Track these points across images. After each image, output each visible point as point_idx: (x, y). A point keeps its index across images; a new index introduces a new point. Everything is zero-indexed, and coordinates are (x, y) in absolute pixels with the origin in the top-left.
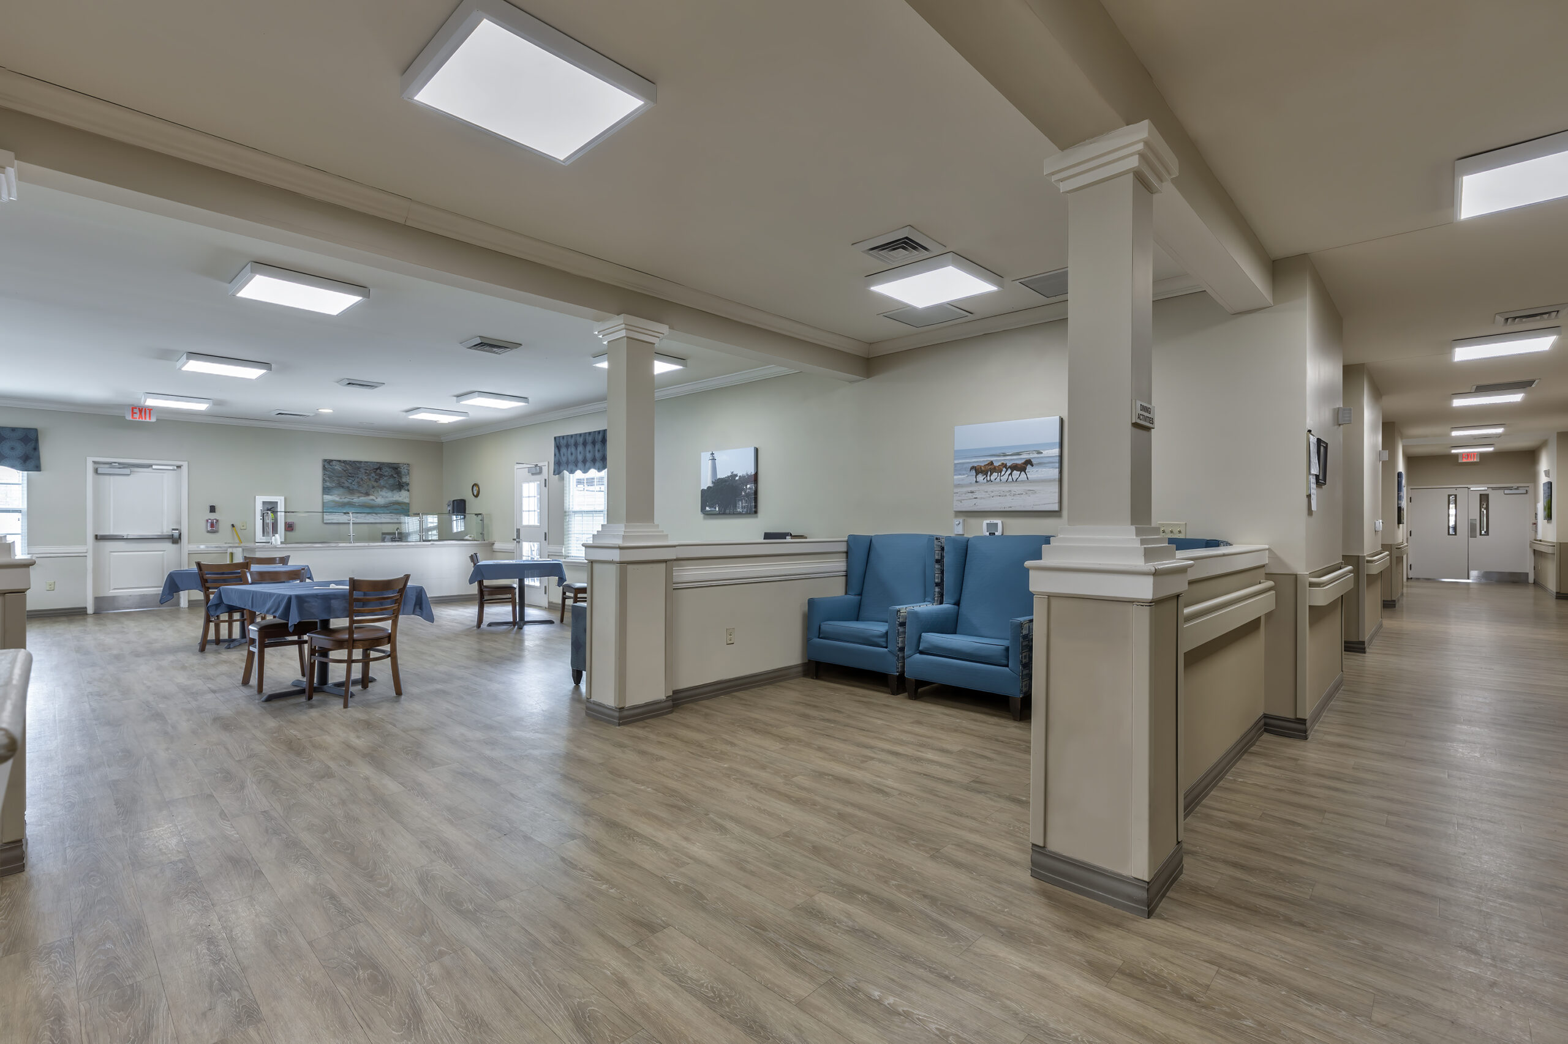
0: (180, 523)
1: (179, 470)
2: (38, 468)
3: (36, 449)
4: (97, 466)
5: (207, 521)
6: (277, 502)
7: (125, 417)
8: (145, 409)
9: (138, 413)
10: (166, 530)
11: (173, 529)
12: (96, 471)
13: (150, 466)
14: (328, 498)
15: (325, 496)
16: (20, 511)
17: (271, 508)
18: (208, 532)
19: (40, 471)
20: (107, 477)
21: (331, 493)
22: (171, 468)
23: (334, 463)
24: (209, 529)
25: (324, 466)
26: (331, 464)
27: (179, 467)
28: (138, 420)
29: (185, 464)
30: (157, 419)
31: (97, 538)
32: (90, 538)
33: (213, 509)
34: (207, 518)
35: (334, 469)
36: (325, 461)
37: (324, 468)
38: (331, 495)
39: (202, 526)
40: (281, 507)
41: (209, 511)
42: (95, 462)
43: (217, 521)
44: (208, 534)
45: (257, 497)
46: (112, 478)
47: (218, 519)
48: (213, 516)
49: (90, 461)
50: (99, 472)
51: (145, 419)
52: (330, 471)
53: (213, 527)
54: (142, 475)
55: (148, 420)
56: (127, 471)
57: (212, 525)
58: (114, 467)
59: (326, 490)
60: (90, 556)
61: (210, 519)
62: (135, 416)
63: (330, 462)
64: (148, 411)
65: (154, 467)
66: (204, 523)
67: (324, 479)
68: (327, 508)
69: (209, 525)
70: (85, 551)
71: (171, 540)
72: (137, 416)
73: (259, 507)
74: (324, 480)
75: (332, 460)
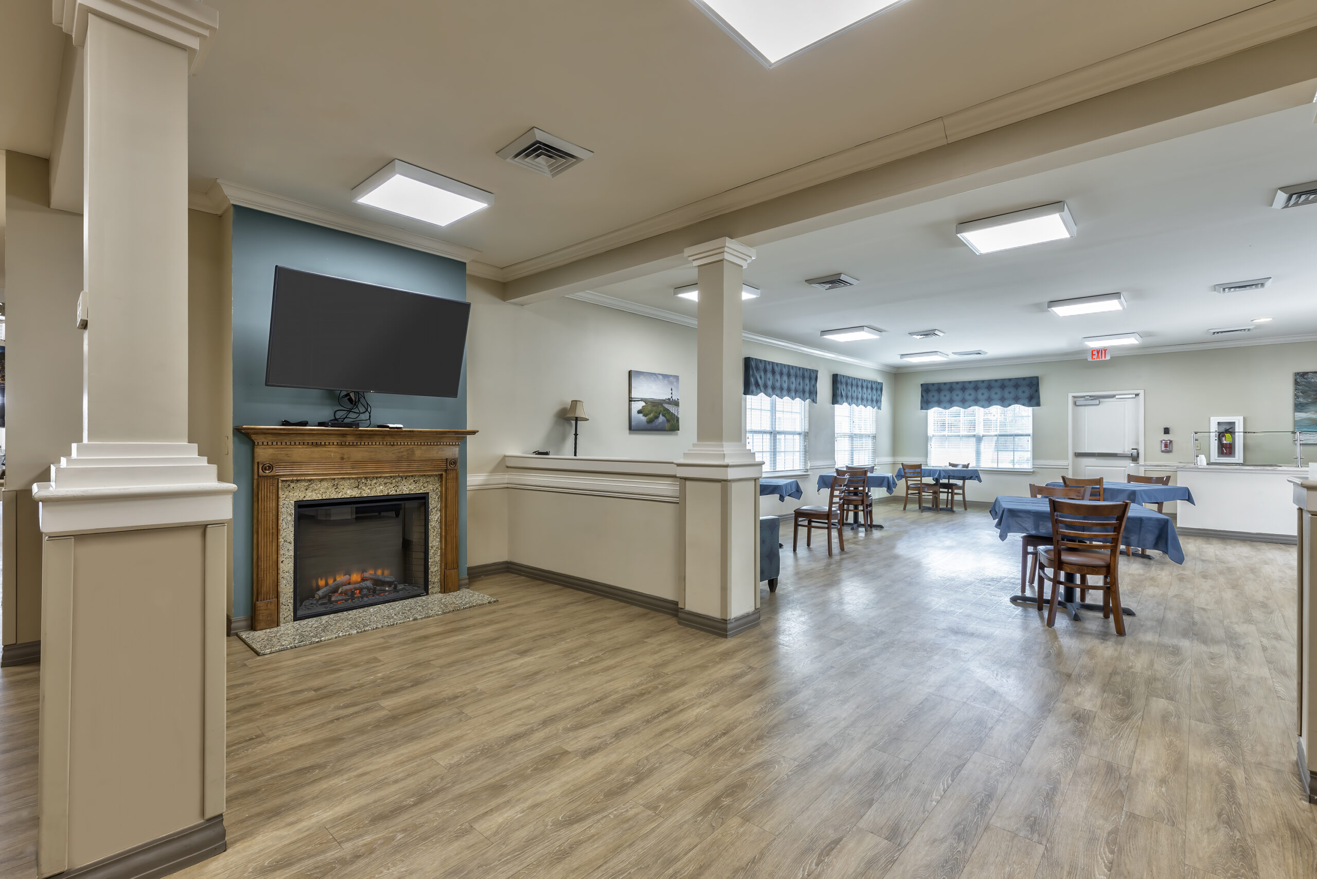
0: (1138, 443)
1: (1137, 397)
2: (1038, 404)
3: (1037, 391)
4: (1075, 399)
5: (1162, 441)
6: (1235, 422)
7: (1087, 359)
8: (1102, 350)
9: (1096, 355)
10: (1127, 449)
11: (1133, 449)
12: (1075, 403)
13: (1114, 396)
14: (1301, 415)
15: (1296, 414)
16: (1029, 435)
17: (1227, 430)
18: (1162, 451)
19: (1040, 406)
20: (1083, 407)
21: (1307, 410)
22: (1130, 396)
23: (1310, 375)
24: (1163, 449)
25: (1296, 380)
26: (1305, 377)
27: (1137, 395)
28: (1096, 360)
29: (1141, 392)
30: (1111, 357)
31: (1078, 455)
32: (1071, 455)
33: (1167, 431)
34: (1161, 440)
35: (1310, 383)
36: (1297, 374)
37: (1296, 383)
38: (1306, 412)
39: (1157, 447)
40: (1239, 428)
41: (1163, 433)
42: (1074, 397)
43: (1171, 442)
44: (1163, 454)
45: (1211, 418)
46: (1086, 407)
47: (1171, 440)
48: (1167, 437)
49: (1070, 395)
50: (1077, 404)
51: (1102, 358)
52: (1303, 385)
53: (1168, 447)
54: (1107, 404)
55: (1103, 359)
56: (1097, 402)
57: (1166, 446)
58: (1087, 400)
59: (1299, 407)
60: (1070, 468)
61: (1164, 440)
62: (1094, 357)
63: (1303, 375)
64: (1103, 351)
65: (1117, 397)
66: (1159, 443)
67: (1296, 395)
68: (1299, 427)
69: (1163, 445)
70: (1067, 464)
71: (1131, 458)
72: (1095, 357)
73: (1214, 428)
74: (1296, 397)
75: (1307, 373)
